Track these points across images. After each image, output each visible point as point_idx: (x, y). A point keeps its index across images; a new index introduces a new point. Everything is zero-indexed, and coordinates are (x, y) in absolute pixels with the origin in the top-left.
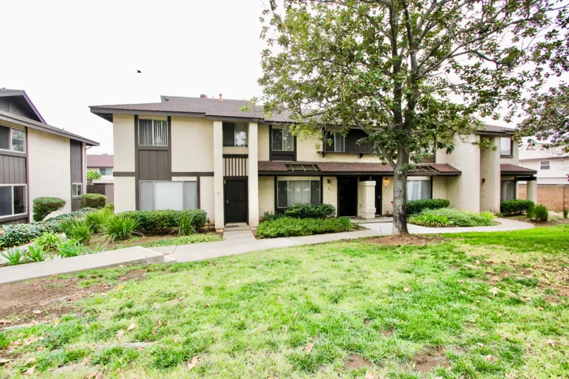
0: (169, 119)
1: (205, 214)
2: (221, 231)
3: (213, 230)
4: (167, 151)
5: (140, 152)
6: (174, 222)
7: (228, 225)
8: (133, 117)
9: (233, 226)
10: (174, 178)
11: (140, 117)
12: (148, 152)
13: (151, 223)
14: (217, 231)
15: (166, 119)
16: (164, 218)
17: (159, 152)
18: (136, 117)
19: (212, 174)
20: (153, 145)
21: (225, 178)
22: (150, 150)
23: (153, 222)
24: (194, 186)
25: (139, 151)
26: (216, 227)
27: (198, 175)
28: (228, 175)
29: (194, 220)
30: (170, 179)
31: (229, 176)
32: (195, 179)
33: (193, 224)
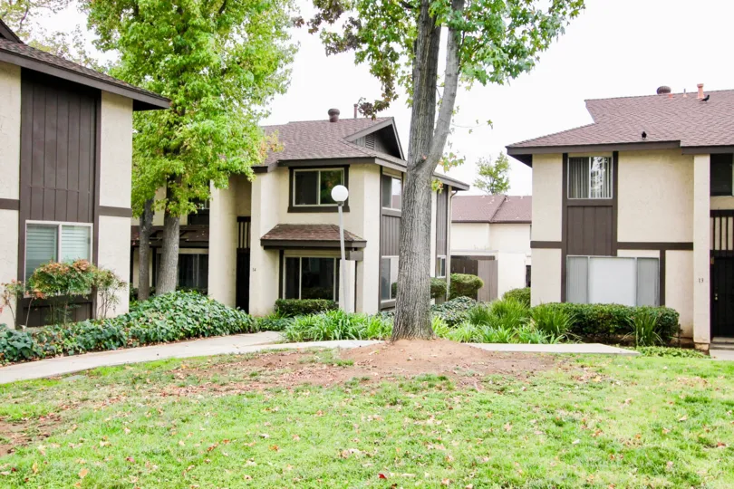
0: (616, 155)
1: (675, 316)
2: (706, 347)
3: (691, 345)
4: (610, 207)
5: (570, 210)
6: (626, 323)
7: (716, 340)
8: (561, 156)
9: (726, 343)
10: (621, 253)
11: (570, 156)
12: (580, 210)
13: (591, 322)
14: (698, 347)
15: (611, 155)
16: (610, 316)
17: (598, 210)
18: (565, 156)
19: (688, 246)
20: (590, 197)
21: (713, 253)
22: (584, 207)
23: (593, 322)
24: (655, 267)
25: (568, 207)
26: (695, 341)
27: (663, 247)
28: (717, 248)
29: (658, 322)
30: (614, 254)
31: (720, 251)
32: (656, 254)
33: (657, 329)
